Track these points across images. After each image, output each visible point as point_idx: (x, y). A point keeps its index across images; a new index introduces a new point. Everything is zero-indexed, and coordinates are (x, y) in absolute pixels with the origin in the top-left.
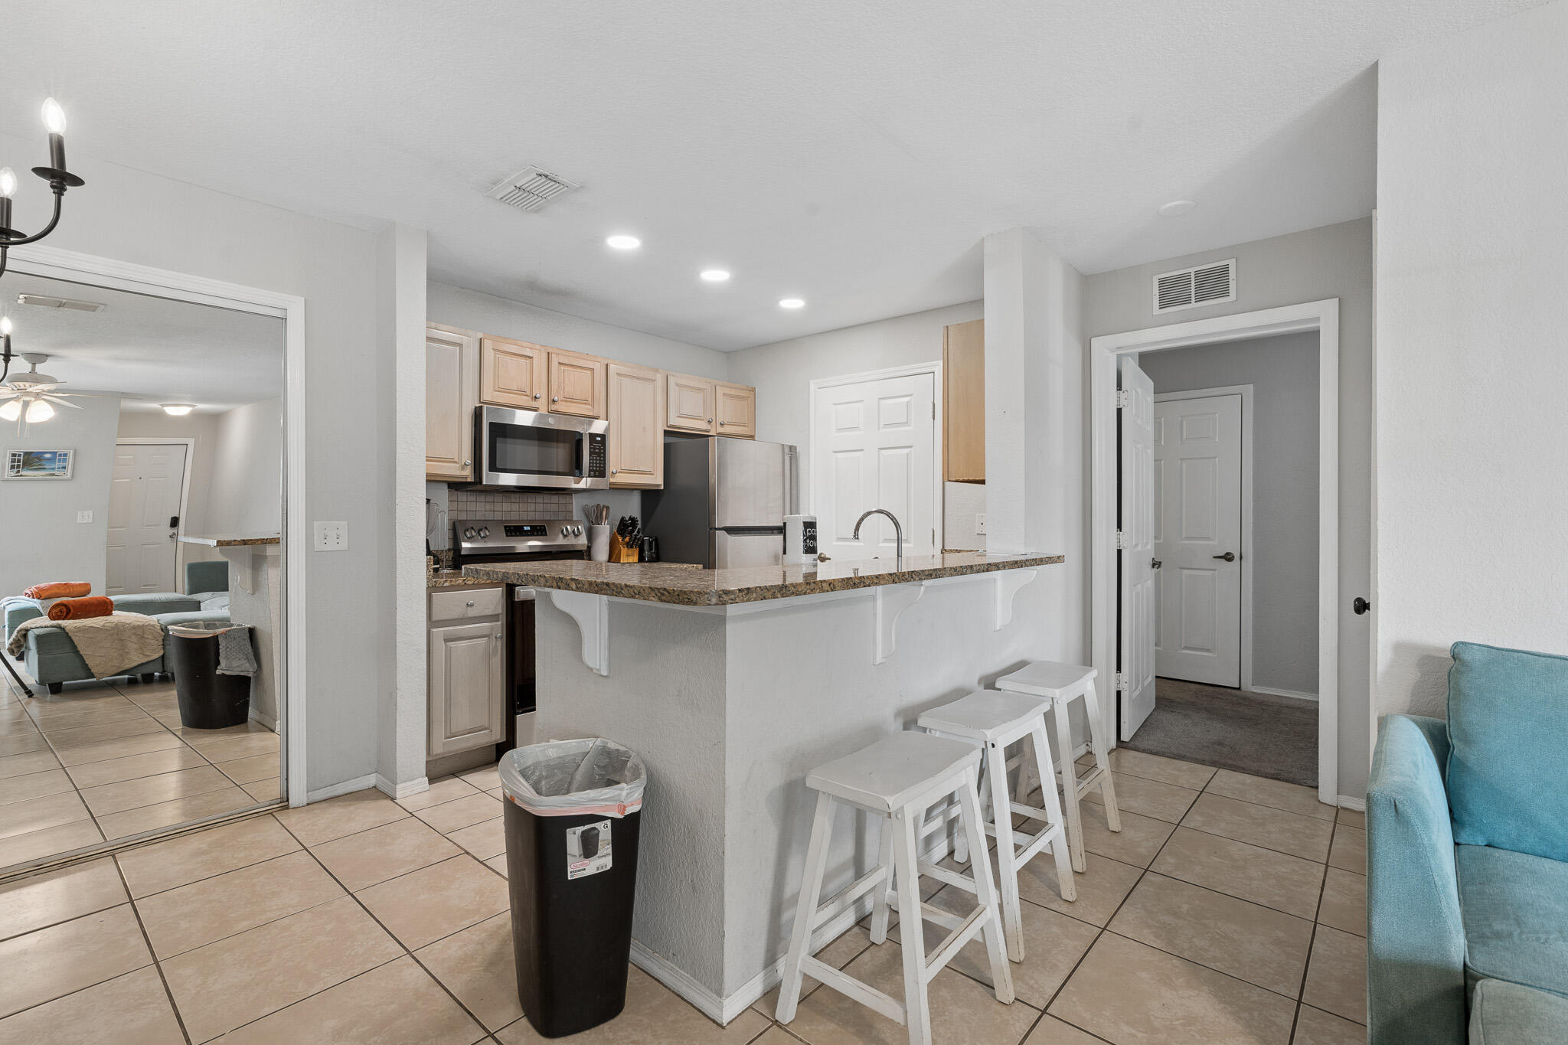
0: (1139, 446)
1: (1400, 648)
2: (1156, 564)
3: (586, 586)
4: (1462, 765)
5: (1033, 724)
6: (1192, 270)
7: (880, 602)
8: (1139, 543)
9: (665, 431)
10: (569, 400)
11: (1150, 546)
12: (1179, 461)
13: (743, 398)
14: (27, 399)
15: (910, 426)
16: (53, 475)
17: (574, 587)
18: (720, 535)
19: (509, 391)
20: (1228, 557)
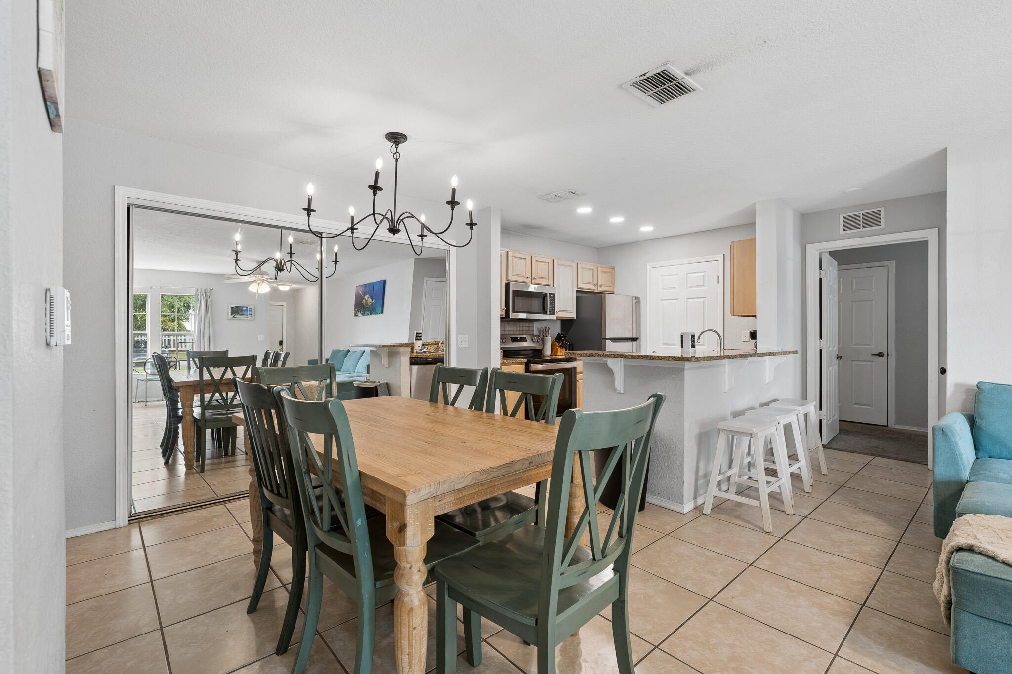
0: (830, 297)
1: (957, 386)
2: (839, 357)
3: (637, 357)
4: (980, 428)
5: (792, 419)
6: (861, 213)
7: (727, 367)
8: (831, 346)
9: (577, 291)
10: (540, 278)
11: (836, 348)
12: (851, 302)
13: (610, 272)
14: (259, 282)
15: (705, 287)
16: (247, 318)
17: (630, 357)
18: (608, 342)
19: (518, 275)
20: (880, 355)
